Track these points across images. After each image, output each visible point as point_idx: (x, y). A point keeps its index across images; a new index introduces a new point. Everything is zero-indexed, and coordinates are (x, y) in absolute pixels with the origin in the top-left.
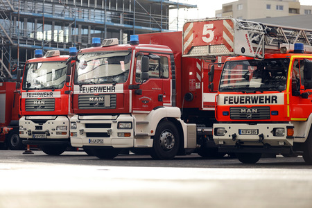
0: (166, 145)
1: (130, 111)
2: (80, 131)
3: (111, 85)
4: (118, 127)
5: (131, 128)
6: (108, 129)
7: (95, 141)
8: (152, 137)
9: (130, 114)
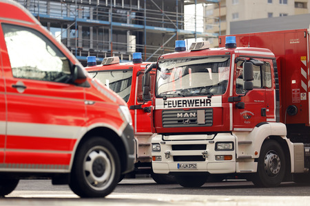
0: (271, 169)
1: (231, 129)
2: (166, 154)
3: (206, 98)
4: (216, 149)
5: (233, 149)
6: (203, 151)
7: (186, 167)
8: (256, 160)
9: (231, 132)
